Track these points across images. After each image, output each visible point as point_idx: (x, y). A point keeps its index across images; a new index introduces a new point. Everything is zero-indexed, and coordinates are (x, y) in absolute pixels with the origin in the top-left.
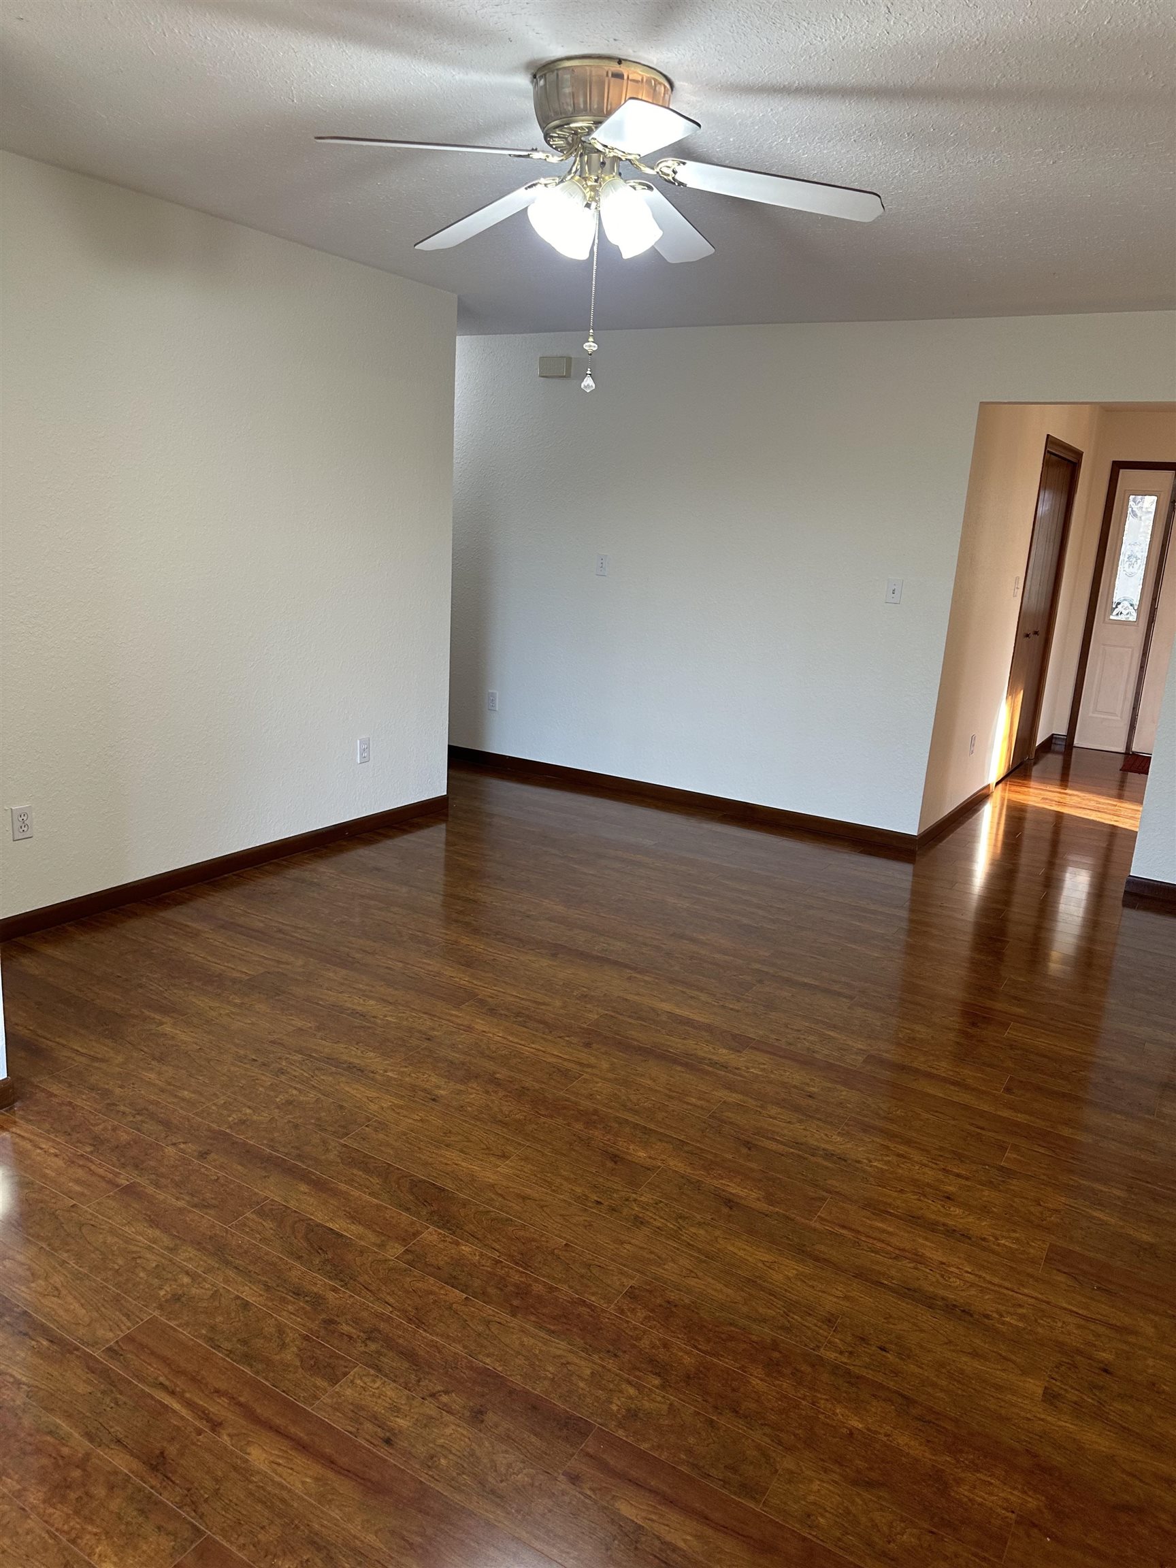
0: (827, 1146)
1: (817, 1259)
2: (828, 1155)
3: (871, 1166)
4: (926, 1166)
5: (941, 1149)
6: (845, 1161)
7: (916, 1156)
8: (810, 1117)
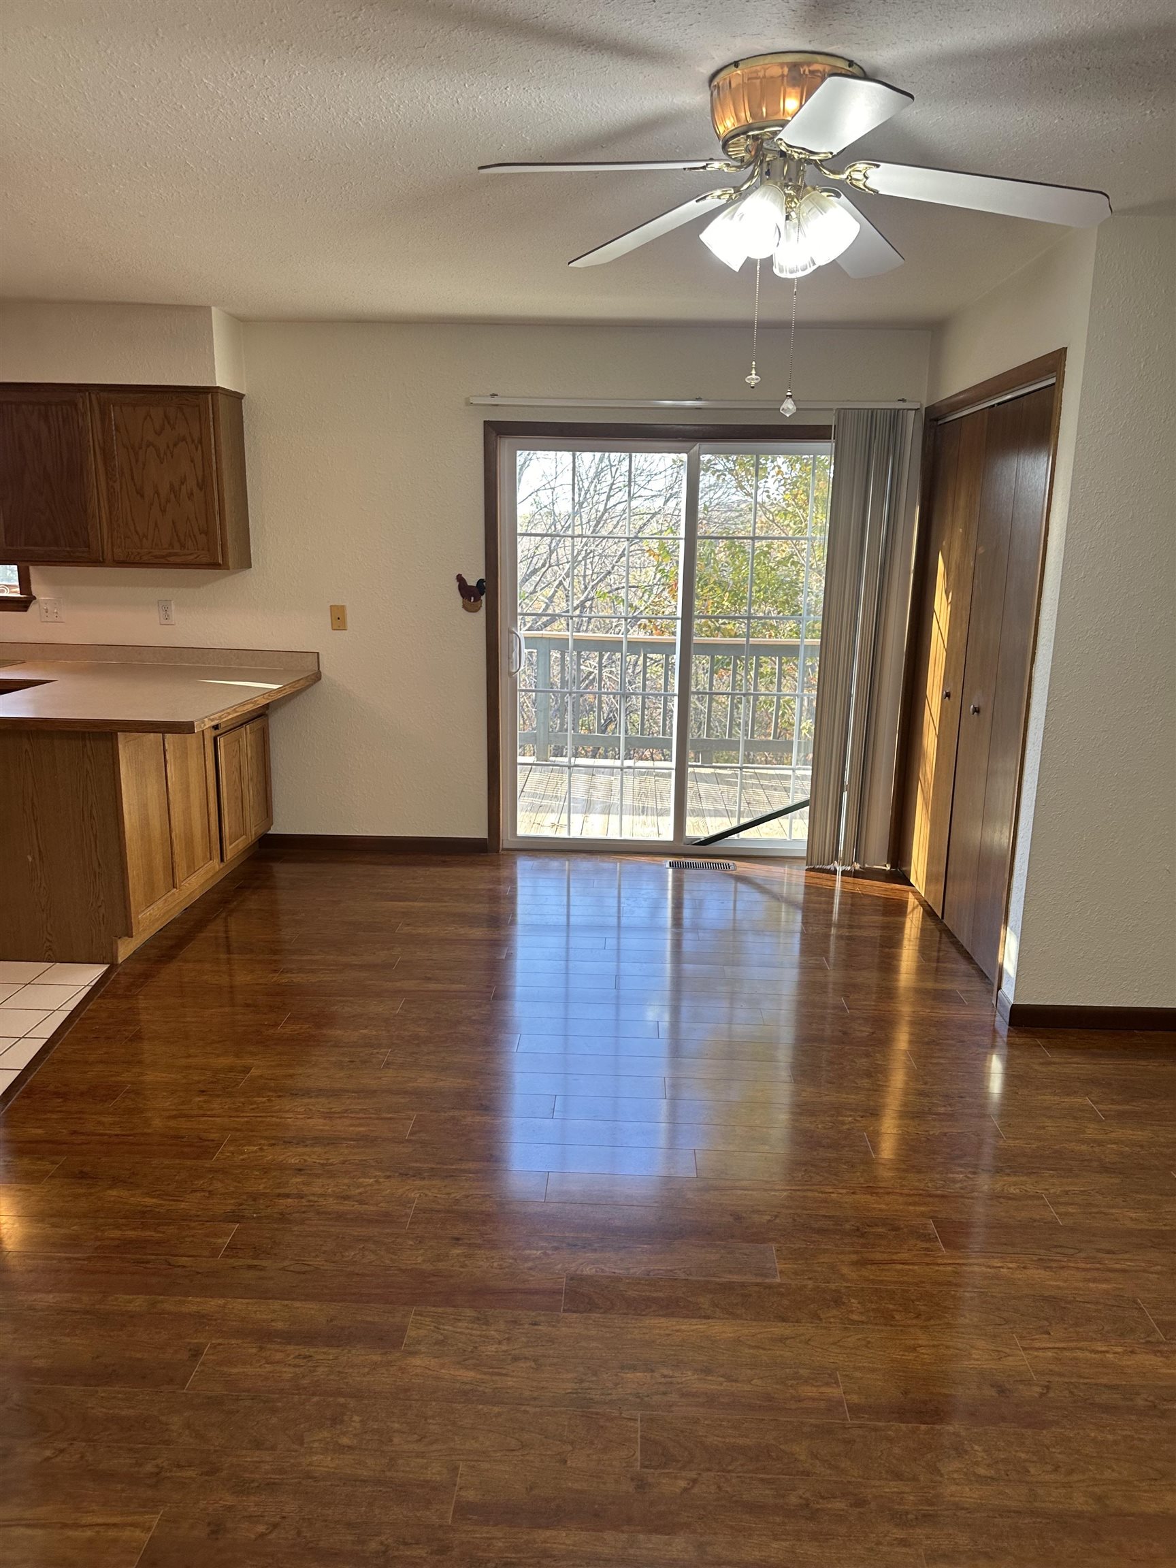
0: (423, 1183)
1: (406, 1093)
2: (418, 1174)
3: (375, 1177)
4: (322, 1195)
5: (302, 1222)
6: (400, 1174)
7: (331, 1204)
8: (448, 1212)
